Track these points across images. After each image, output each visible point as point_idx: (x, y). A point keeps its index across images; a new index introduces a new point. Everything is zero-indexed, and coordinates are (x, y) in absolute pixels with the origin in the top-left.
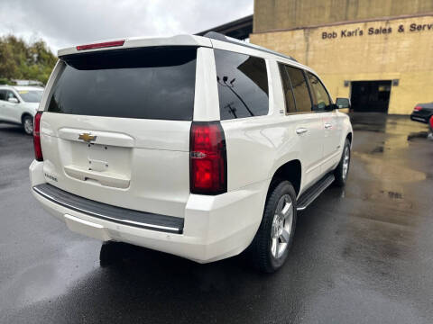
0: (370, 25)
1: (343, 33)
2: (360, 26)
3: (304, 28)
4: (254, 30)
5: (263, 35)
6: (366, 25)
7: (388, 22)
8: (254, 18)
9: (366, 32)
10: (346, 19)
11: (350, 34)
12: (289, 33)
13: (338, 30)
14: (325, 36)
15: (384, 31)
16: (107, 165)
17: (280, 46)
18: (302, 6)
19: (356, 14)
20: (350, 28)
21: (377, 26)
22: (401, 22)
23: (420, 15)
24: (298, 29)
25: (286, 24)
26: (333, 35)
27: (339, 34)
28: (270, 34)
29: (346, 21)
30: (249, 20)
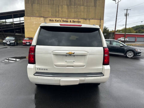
0: (63, 19)
1: (56, 20)
2: (60, 19)
3: (44, 17)
4: (25, 15)
5: (29, 17)
6: (62, 19)
7: (67, 19)
8: (25, 11)
9: (62, 21)
10: (56, 16)
11: (58, 21)
12: (39, 18)
13: (54, 19)
14: (50, 20)
15: (66, 21)
16: (74, 61)
17: (36, 22)
18: (42, 10)
19: (59, 15)
20: (58, 19)
21: (64, 20)
22: (70, 20)
23: (74, 18)
24: (41, 17)
25: (37, 15)
26: (53, 21)
27: (55, 21)
28: (31, 17)
29: (56, 17)
30: (23, 11)
